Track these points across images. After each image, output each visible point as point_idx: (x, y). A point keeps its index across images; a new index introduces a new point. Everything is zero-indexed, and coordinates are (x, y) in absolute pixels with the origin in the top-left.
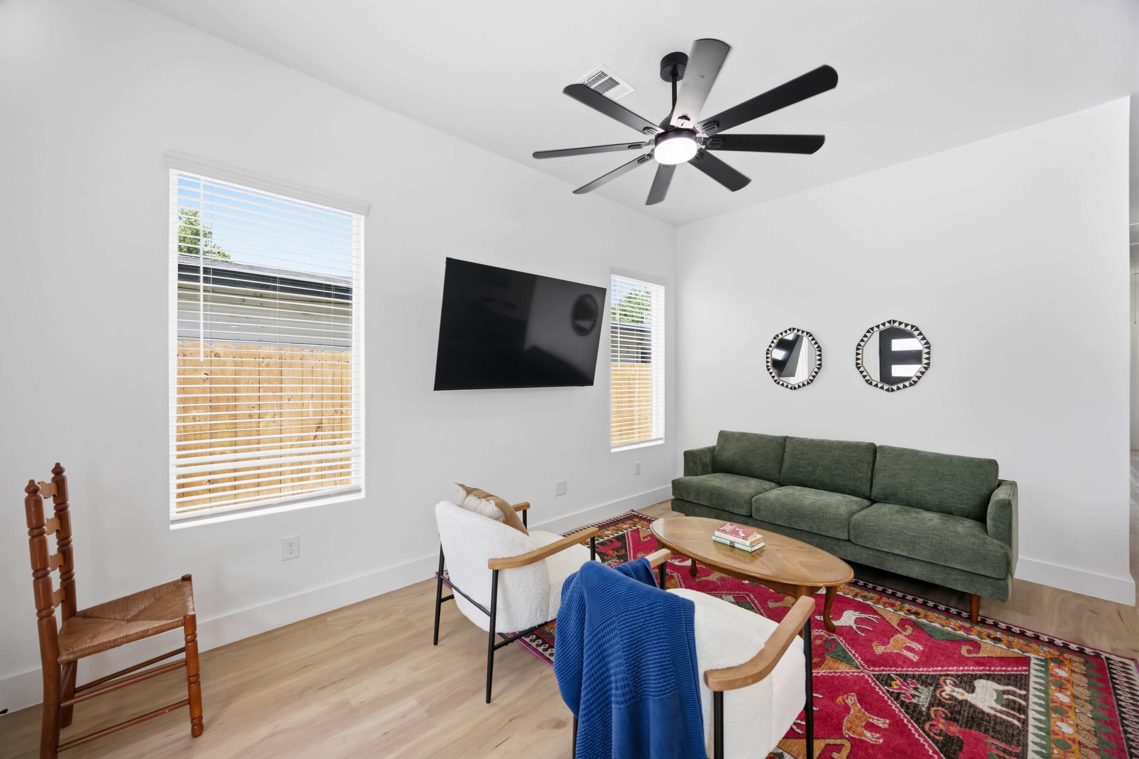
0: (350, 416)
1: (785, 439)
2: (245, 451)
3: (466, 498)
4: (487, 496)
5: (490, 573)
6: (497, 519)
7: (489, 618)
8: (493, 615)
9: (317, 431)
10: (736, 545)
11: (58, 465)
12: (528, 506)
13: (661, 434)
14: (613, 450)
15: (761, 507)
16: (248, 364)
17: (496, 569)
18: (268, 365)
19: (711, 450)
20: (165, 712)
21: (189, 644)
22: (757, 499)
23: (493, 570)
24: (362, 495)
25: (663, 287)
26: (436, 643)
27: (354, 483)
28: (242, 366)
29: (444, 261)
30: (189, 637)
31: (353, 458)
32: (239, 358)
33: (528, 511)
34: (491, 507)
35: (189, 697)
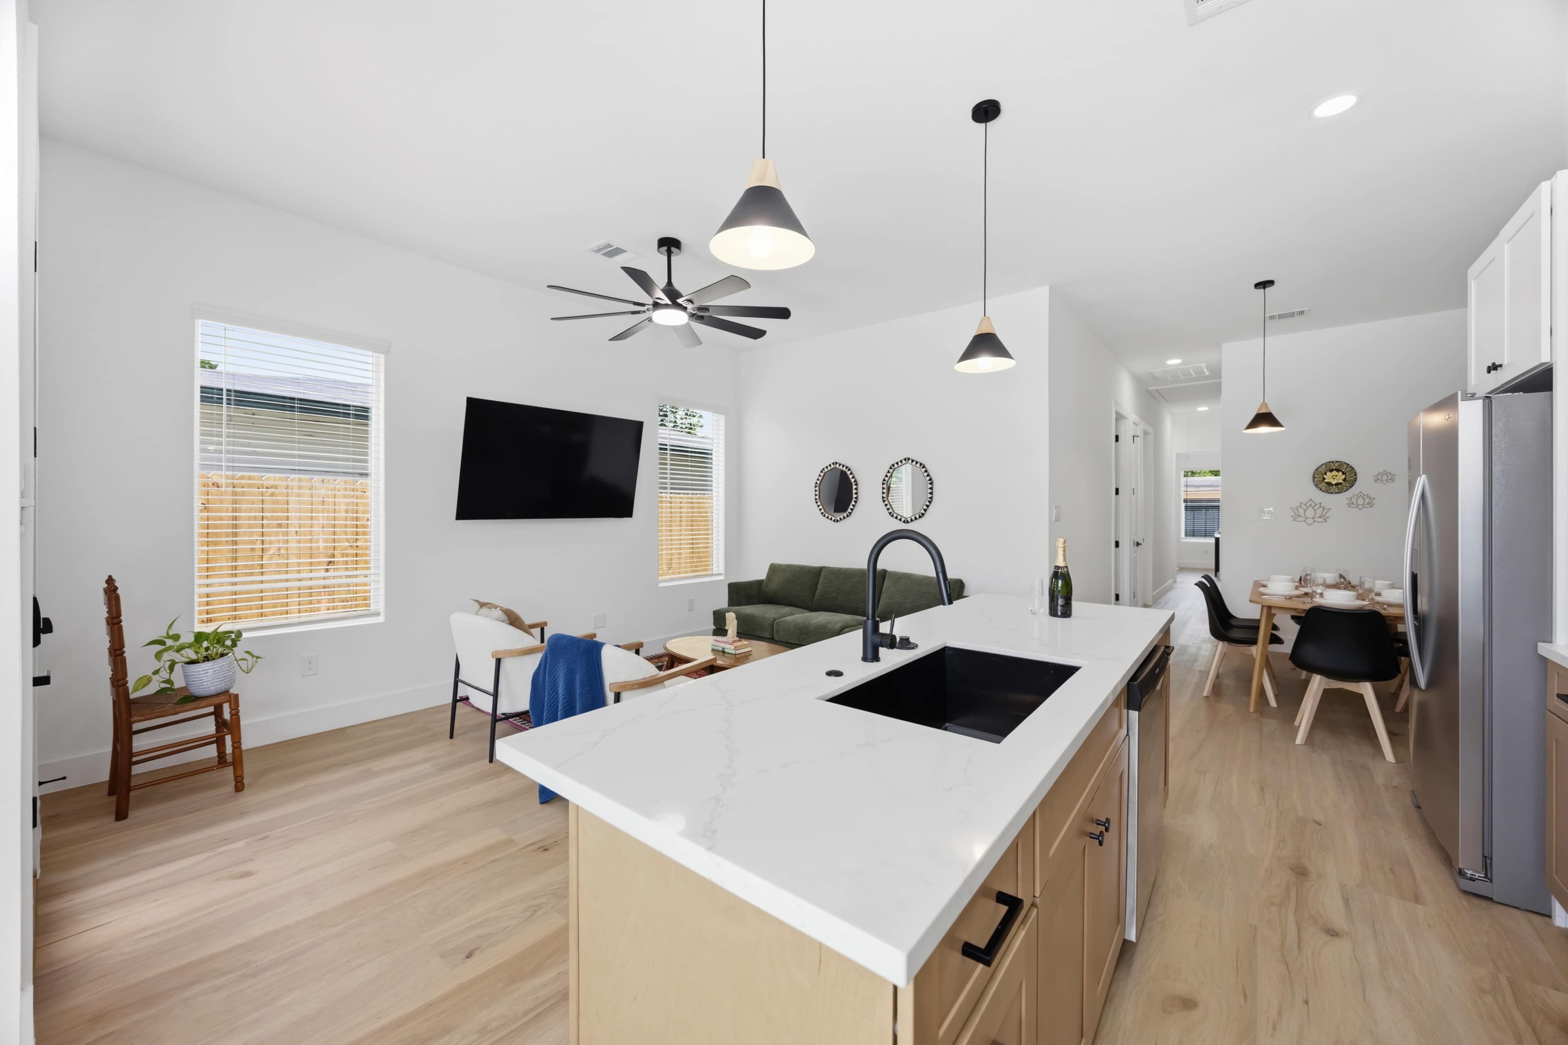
0: (369, 544)
1: (821, 569)
2: (246, 583)
3: (479, 610)
4: (496, 607)
5: (494, 661)
6: (503, 621)
7: (492, 697)
8: (495, 695)
9: (328, 566)
10: (726, 650)
11: (110, 577)
12: (546, 624)
13: (722, 570)
14: (661, 585)
15: (780, 628)
16: (251, 494)
17: (499, 657)
18: (272, 495)
19: (759, 583)
20: (214, 770)
21: (233, 717)
22: (779, 621)
23: (496, 659)
24: (381, 619)
25: (723, 416)
26: (451, 737)
27: (373, 608)
28: (244, 496)
29: (465, 400)
30: (233, 712)
31: (372, 584)
32: (239, 488)
33: (546, 628)
34: (498, 613)
35: (233, 760)
